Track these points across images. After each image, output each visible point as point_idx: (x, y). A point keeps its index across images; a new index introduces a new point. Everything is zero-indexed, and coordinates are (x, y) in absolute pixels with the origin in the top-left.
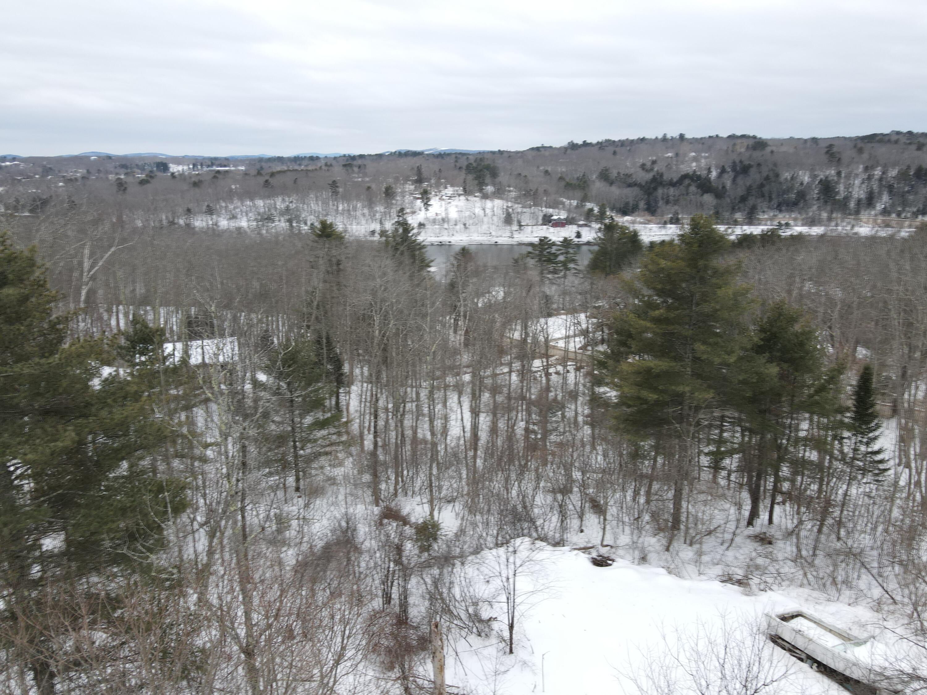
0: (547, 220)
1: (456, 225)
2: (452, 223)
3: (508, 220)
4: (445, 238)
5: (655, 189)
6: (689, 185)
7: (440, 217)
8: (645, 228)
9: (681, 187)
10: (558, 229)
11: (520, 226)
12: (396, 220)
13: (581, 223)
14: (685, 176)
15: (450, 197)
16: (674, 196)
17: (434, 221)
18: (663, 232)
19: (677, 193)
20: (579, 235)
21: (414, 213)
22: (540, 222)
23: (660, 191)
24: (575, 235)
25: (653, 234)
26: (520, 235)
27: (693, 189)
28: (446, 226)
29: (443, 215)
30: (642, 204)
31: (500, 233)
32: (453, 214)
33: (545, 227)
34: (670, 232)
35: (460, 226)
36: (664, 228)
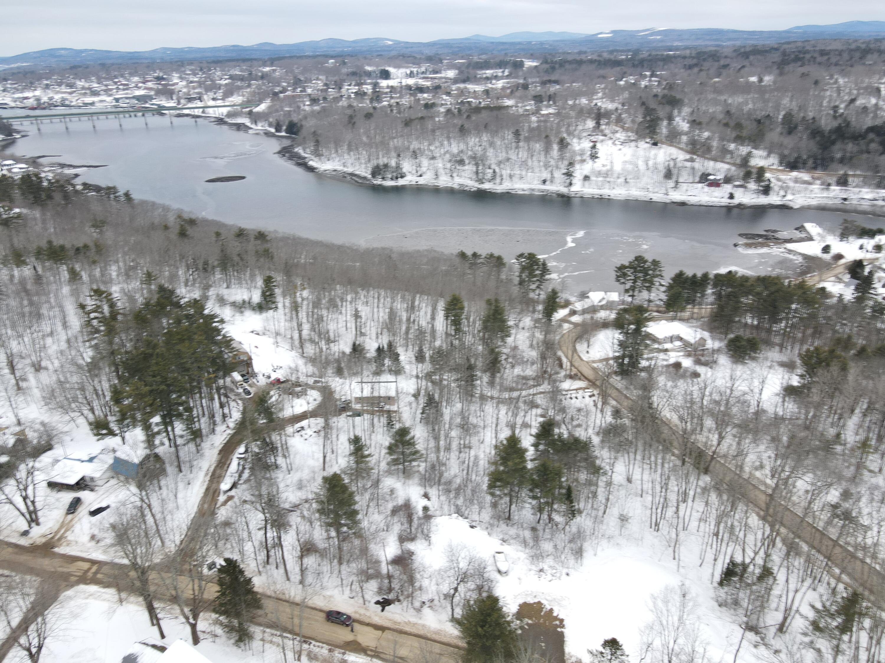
0: (704, 178)
1: (618, 178)
2: (615, 175)
3: (668, 175)
4: (606, 192)
5: (833, 143)
6: (872, 141)
7: (604, 169)
8: (806, 189)
9: (862, 142)
10: (713, 188)
11: (677, 182)
12: (565, 171)
13: (737, 183)
14: (872, 129)
15: (622, 143)
16: (851, 152)
17: (599, 174)
18: (825, 194)
19: (855, 149)
20: (731, 197)
21: (583, 161)
22: (697, 179)
23: (838, 146)
24: (728, 196)
25: (813, 196)
26: (675, 193)
27: (873, 146)
28: (608, 179)
29: (608, 167)
30: (810, 162)
31: (656, 190)
32: (618, 168)
33: (700, 185)
34: (832, 195)
35: (622, 180)
36: (827, 189)
